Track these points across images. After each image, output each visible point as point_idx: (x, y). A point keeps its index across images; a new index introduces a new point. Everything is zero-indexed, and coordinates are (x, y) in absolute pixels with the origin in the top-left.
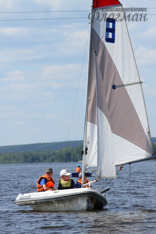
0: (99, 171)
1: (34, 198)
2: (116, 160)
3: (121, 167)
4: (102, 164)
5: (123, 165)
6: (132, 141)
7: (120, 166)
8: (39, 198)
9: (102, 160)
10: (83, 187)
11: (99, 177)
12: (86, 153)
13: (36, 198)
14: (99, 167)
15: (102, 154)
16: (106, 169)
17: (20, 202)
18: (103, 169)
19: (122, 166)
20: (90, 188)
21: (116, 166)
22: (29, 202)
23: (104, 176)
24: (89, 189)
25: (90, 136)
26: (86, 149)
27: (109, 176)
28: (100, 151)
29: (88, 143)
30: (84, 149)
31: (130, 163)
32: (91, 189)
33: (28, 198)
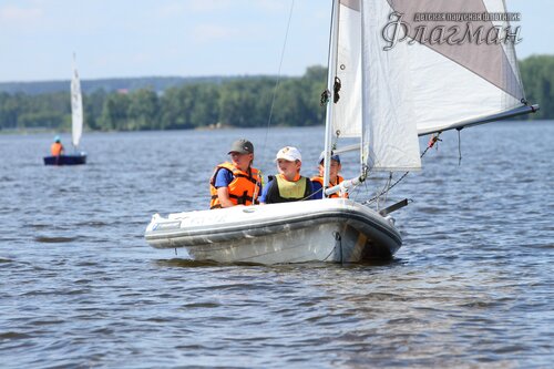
0: (367, 151)
1: (190, 229)
2: (420, 117)
3: (434, 137)
4: (375, 129)
5: (440, 132)
6: (464, 63)
7: (432, 136)
8: (202, 227)
9: (375, 117)
10: (326, 196)
11: (369, 168)
12: (337, 98)
13: (193, 228)
14: (367, 139)
15: (375, 100)
16: (385, 144)
17: (153, 238)
18: (379, 145)
19: (436, 134)
20: (344, 199)
21: (419, 135)
22: (178, 239)
23: (382, 165)
24: (341, 202)
25: (349, 48)
26: (337, 86)
27: (393, 166)
28: (369, 93)
29: (343, 67)
30: (330, 87)
31: (459, 128)
32: (347, 203)
33: (174, 228)
